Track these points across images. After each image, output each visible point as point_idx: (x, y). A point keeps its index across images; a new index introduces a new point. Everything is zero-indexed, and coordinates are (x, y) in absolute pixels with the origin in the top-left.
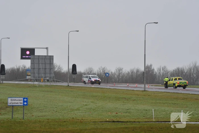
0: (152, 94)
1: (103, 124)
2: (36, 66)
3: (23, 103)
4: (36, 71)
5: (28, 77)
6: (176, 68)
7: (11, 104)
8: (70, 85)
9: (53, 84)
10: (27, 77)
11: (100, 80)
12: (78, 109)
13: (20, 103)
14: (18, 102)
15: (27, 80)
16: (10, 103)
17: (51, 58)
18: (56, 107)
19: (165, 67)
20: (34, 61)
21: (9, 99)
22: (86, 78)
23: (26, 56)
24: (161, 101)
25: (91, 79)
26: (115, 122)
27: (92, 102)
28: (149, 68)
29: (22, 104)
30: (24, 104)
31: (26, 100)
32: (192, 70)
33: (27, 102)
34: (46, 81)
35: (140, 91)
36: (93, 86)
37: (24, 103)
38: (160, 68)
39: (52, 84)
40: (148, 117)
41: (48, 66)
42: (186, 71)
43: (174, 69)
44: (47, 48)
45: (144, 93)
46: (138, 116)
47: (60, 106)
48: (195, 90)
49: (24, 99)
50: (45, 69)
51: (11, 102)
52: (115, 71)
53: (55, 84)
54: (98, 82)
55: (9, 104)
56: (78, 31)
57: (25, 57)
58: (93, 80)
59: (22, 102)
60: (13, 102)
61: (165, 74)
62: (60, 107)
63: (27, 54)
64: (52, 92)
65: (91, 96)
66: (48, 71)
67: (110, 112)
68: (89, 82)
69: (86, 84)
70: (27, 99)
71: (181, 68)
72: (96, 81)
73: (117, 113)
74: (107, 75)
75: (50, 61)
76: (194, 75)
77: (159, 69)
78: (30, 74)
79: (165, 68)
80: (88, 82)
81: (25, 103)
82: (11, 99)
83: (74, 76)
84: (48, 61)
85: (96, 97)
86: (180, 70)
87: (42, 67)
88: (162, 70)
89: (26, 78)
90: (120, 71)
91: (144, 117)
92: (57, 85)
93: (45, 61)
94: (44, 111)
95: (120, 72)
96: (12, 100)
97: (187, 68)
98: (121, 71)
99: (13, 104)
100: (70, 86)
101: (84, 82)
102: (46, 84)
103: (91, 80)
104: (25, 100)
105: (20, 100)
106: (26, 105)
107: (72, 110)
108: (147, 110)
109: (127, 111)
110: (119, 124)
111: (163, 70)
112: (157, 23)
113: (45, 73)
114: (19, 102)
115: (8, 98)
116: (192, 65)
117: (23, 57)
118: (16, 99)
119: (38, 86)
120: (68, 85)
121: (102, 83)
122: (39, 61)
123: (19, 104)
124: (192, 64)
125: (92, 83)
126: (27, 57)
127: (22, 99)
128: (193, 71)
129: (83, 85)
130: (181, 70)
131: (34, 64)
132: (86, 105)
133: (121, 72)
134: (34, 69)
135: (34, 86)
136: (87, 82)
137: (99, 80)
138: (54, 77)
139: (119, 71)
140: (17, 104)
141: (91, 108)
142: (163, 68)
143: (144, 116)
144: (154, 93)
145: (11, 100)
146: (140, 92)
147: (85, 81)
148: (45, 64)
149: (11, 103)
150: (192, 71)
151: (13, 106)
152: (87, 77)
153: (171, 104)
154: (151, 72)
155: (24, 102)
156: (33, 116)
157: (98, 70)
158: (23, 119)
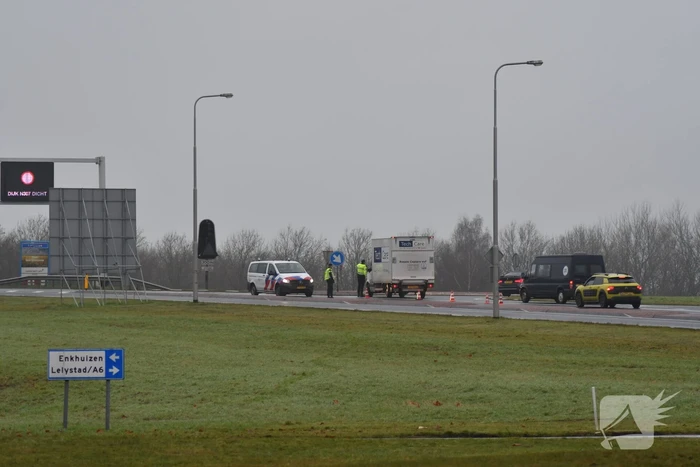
0: (529, 332)
1: (434, 444)
2: (71, 229)
3: (104, 368)
4: (71, 247)
5: (26, 272)
6: (571, 230)
7: (60, 375)
8: (200, 300)
9: (137, 297)
10: (24, 270)
11: (312, 281)
12: (281, 391)
13: (95, 370)
14: (87, 364)
15: (22, 283)
16: (55, 370)
17: (127, 198)
18: (195, 384)
19: (530, 227)
20: (60, 209)
21: (54, 356)
22: (257, 272)
23: (19, 190)
24: (574, 358)
25: (276, 275)
26: (456, 435)
27: (318, 363)
28: (470, 231)
29: (103, 375)
30: (109, 375)
31: (118, 357)
32: (633, 239)
33: (119, 364)
34: (98, 284)
35: (480, 320)
36: (285, 303)
37: (110, 370)
38: (512, 232)
39: (130, 297)
40: (564, 416)
41: (114, 229)
42: (608, 243)
43: (565, 235)
44: (100, 161)
45: (498, 325)
46: (525, 415)
47: (208, 379)
48: (683, 313)
49: (109, 353)
50: (105, 239)
51: (59, 365)
52: (343, 244)
53: (142, 298)
54: (303, 285)
55: (51, 375)
56: (231, 96)
57: (16, 193)
58: (285, 281)
59: (102, 364)
60: (69, 365)
61: (531, 253)
62: (207, 383)
63: (23, 183)
64: (143, 325)
65: (306, 340)
66: (114, 246)
67: (408, 401)
68: (269, 287)
69: (256, 293)
70: (119, 353)
71: (592, 232)
72: (295, 282)
73: (438, 404)
74: (338, 259)
75: (124, 210)
76: (640, 255)
77: (506, 234)
78: (34, 259)
79: (529, 233)
80: (264, 286)
81: (115, 370)
82: (61, 353)
83: (207, 266)
84: (113, 211)
85: (324, 342)
86: (586, 237)
87: (93, 234)
88: (517, 237)
89: (20, 274)
90: (359, 245)
91: (549, 418)
92: (150, 302)
93: (104, 210)
94: (150, 397)
95: (362, 248)
96: (63, 358)
97: (615, 229)
98: (364, 244)
99: (69, 375)
100: (203, 304)
101: (251, 287)
102: (108, 296)
103: (277, 278)
104: (114, 357)
105: (95, 358)
106: (119, 375)
107: (262, 394)
108: (545, 392)
109: (471, 394)
110: (491, 442)
111: (522, 238)
112: (540, 63)
113: (105, 256)
114: (89, 364)
115: (50, 350)
116: (631, 222)
117: (10, 194)
118: (80, 354)
119: (80, 304)
120: (196, 301)
121: (319, 292)
122: (81, 210)
123: (91, 374)
124: (631, 214)
125: (282, 290)
126: (25, 194)
127: (102, 354)
128: (636, 242)
129: (248, 298)
130: (592, 239)
131: (63, 220)
132: (304, 374)
133: (365, 249)
134: (62, 239)
135: (65, 306)
136: (260, 285)
137: (306, 281)
138: (138, 269)
139: (358, 242)
140: (82, 375)
141: (332, 386)
142: (521, 229)
143: (546, 414)
144: (537, 328)
145: (60, 357)
146: (479, 323)
147: (253, 284)
148: (105, 220)
149: (58, 370)
150: (633, 243)
151: (67, 381)
152: (260, 269)
153: (616, 366)
154: (478, 247)
155: (109, 364)
156: (124, 416)
157: (279, 239)
158: (107, 427)
